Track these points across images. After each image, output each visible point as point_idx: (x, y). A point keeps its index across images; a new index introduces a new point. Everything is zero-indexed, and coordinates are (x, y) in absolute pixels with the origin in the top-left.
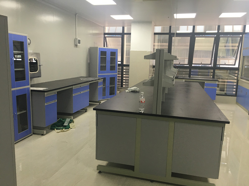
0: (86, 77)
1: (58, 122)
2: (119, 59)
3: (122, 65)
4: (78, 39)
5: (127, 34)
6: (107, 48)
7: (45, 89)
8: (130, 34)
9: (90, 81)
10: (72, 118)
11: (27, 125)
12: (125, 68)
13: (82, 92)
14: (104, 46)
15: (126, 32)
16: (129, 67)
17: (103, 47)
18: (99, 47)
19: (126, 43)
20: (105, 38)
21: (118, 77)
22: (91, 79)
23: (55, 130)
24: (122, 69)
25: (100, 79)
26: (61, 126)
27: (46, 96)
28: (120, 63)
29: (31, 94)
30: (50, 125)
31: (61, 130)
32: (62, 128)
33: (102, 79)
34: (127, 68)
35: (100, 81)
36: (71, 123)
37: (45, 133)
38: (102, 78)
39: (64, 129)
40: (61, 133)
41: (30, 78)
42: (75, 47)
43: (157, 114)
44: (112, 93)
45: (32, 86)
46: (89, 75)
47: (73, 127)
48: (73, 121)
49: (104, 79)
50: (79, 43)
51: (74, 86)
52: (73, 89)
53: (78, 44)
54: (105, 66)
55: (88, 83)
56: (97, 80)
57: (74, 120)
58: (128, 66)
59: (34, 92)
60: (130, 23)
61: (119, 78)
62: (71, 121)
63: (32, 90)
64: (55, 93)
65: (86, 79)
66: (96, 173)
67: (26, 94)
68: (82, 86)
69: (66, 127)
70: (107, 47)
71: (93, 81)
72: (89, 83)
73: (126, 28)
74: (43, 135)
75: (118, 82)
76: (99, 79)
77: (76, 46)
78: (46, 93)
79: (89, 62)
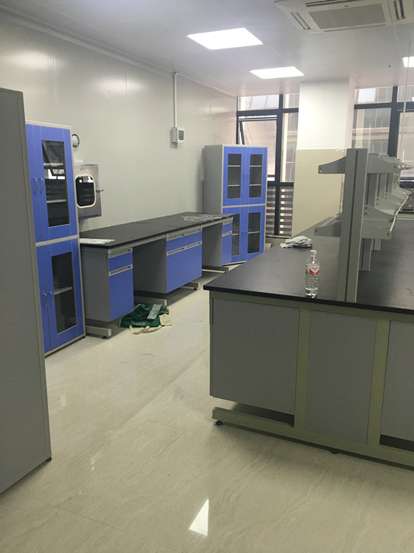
0: (196, 214)
1: (135, 311)
2: (271, 170)
3: (277, 184)
4: (179, 129)
5: (289, 111)
6: (244, 146)
7: (108, 241)
8: (296, 110)
9: (204, 223)
10: (166, 304)
11: (74, 316)
12: (283, 190)
13: (186, 248)
14: (237, 143)
15: (287, 106)
16: (293, 189)
17: (234, 145)
18: (224, 145)
19: (288, 130)
20: (239, 123)
21: (268, 211)
22: (206, 218)
23: (131, 327)
24: (278, 194)
25: (226, 218)
26: (141, 321)
27: (109, 258)
28: (273, 179)
29: (81, 251)
30: (120, 318)
31: (142, 328)
32: (143, 324)
33: (231, 216)
34: (288, 190)
35: (225, 222)
36: (162, 314)
37: (110, 334)
38: (231, 214)
39: (148, 327)
40: (143, 334)
41: (79, 218)
42: (171, 147)
43: (347, 301)
44: (254, 247)
45: (82, 235)
46: (203, 210)
47: (166, 322)
48: (168, 311)
49: (236, 218)
50: (181, 138)
51: (168, 235)
52: (167, 240)
53: (179, 141)
54: (239, 187)
55: (198, 227)
56: (220, 219)
57: (169, 308)
58: (290, 185)
59: (86, 249)
60: (297, 84)
61: (269, 214)
62: (163, 311)
63: (82, 245)
64: (129, 250)
65: (196, 218)
66: (210, 424)
67: (70, 253)
68: (187, 235)
69: (154, 323)
70: (243, 143)
71: (210, 221)
72: (202, 227)
73: (287, 98)
74: (105, 338)
75: (268, 223)
76: (223, 218)
77: (175, 144)
78: (110, 251)
79: (202, 178)
